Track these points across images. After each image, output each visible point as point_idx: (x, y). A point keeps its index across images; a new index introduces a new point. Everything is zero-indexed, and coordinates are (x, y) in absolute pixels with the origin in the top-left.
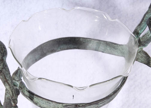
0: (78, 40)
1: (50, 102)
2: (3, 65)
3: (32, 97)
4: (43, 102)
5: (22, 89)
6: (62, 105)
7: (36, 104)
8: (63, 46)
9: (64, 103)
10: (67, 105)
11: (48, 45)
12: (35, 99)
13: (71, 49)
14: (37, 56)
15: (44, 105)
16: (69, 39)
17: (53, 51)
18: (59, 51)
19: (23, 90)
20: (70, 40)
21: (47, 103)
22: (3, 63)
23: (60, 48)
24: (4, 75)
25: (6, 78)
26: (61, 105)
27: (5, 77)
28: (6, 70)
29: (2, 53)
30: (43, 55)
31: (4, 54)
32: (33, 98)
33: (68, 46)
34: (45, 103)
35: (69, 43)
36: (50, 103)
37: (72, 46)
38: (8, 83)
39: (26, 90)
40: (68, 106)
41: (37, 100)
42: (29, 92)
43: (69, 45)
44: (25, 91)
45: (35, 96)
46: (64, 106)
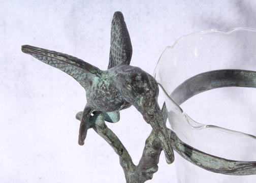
0: (238, 74)
1: (217, 159)
2: (155, 107)
3: (189, 153)
4: (206, 160)
5: (174, 140)
6: (235, 164)
7: (195, 162)
8: (215, 83)
9: (237, 161)
10: (242, 163)
11: (197, 81)
12: (194, 156)
13: (226, 86)
14: (182, 97)
15: (207, 164)
16: (225, 72)
17: (202, 89)
18: (210, 89)
19: (176, 143)
20: (226, 74)
21: (211, 161)
22: (155, 105)
23: (212, 85)
24: (157, 121)
25: (159, 126)
26: (233, 163)
27: (158, 123)
28: (159, 114)
29: (153, 91)
30: (189, 94)
31: (156, 92)
32: (191, 154)
33: (223, 83)
34: (208, 160)
35: (224, 78)
36: (216, 161)
37: (229, 83)
38: (162, 133)
39: (181, 143)
40: (244, 164)
41: (197, 156)
42: (185, 145)
43: (223, 81)
44: (179, 144)
45: (194, 151)
46: (237, 165)
